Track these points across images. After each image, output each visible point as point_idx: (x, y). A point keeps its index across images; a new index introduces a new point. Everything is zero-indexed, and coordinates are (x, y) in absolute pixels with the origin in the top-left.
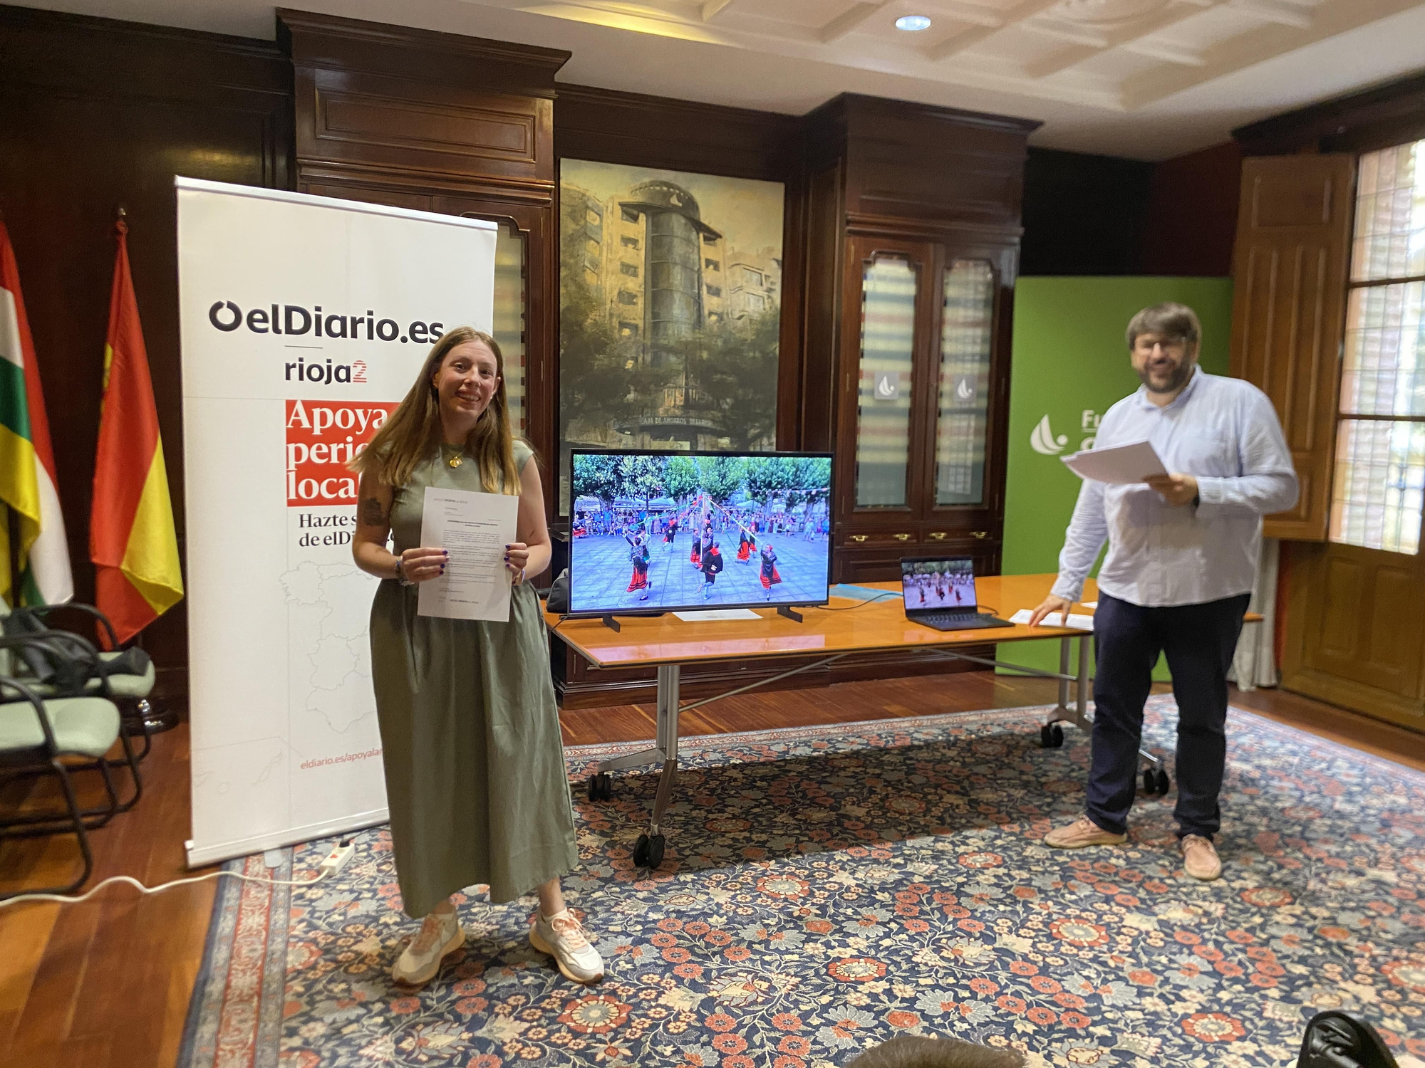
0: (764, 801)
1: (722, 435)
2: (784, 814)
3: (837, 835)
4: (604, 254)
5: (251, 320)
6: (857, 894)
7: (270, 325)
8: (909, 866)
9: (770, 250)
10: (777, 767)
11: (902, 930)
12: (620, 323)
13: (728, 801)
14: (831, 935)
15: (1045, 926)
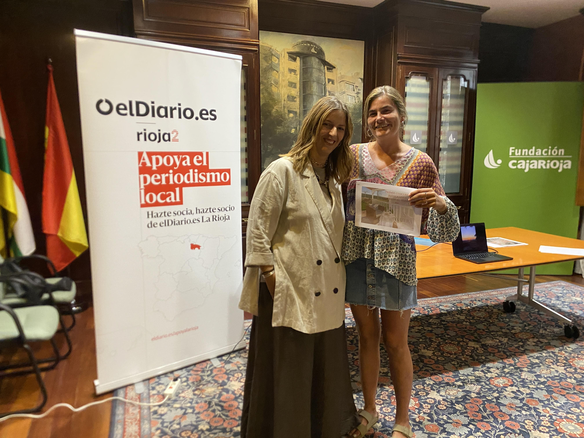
4: (281, 78)
5: (118, 109)
6: (445, 406)
7: (128, 112)
8: (466, 387)
9: (358, 74)
12: (288, 111)
14: (441, 434)
15: (551, 424)
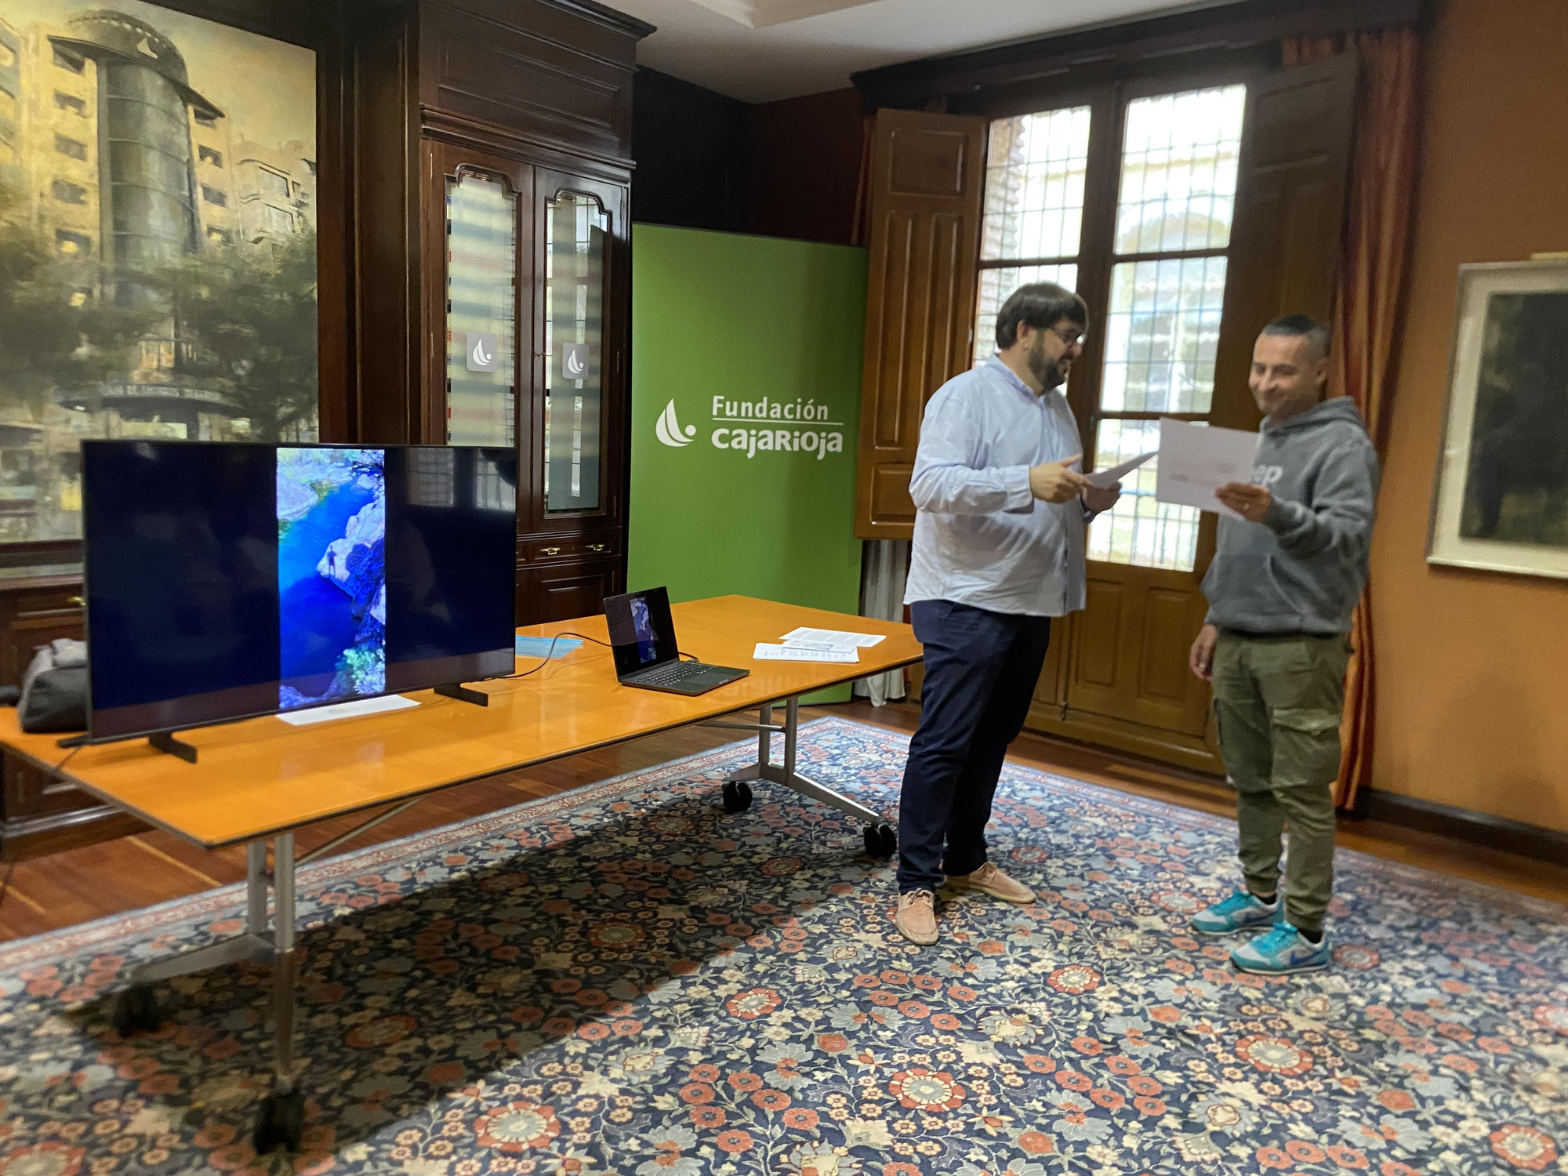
0: (418, 973)
1: (236, 414)
2: (459, 991)
3: (551, 1009)
4: (25, 117)
6: (630, 1109)
8: (673, 1038)
9: (298, 146)
10: (412, 908)
11: (722, 1157)
12: (58, 231)
13: (364, 986)
15: (884, 1092)
